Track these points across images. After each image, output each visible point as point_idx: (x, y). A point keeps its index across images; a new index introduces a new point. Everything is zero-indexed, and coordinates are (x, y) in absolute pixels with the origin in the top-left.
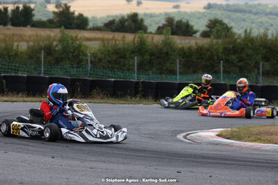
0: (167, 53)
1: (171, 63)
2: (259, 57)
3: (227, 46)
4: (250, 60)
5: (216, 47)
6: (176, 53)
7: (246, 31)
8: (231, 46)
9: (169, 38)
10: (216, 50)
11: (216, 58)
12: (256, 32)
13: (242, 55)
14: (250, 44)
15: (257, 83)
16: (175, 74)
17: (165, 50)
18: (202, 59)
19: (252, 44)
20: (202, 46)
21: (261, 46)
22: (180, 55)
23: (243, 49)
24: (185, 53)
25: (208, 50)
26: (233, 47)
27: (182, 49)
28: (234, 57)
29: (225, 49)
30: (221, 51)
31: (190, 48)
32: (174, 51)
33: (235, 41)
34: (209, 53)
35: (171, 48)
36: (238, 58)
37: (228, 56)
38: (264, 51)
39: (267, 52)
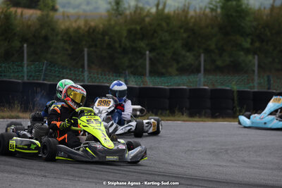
0: (46, 38)
2: (178, 45)
3: (133, 27)
4: (166, 49)
6: (59, 38)
7: (157, 6)
8: (138, 28)
9: (47, 16)
11: (117, 45)
14: (164, 24)
17: (43, 32)
18: (96, 46)
19: (168, 24)
21: (181, 27)
22: (65, 41)
23: (155, 31)
24: (71, 38)
26: (141, 29)
28: (142, 44)
29: (131, 31)
30: (125, 33)
31: (77, 30)
32: (57, 35)
35: (53, 30)
36: (148, 45)
37: (134, 42)
38: (185, 35)
39: (189, 37)
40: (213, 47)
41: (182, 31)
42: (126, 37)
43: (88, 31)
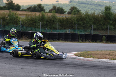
0: (53, 21)
1: (55, 25)
2: (91, 23)
3: (78, 18)
4: (88, 24)
5: (74, 18)
6: (57, 21)
7: (86, 12)
8: (80, 18)
9: (54, 15)
10: (74, 19)
11: (73, 23)
12: (90, 12)
13: (84, 22)
14: (88, 17)
15: (91, 33)
16: (57, 29)
17: (53, 19)
18: (68, 23)
19: (89, 17)
20: (68, 18)
21: (92, 18)
22: (59, 22)
23: (85, 19)
24: (61, 21)
25: (70, 20)
26: (81, 18)
27: (60, 19)
28: (81, 22)
29: (78, 19)
30: (76, 20)
31: (63, 19)
32: (56, 20)
33: (82, 16)
34: (71, 21)
35: (55, 19)
36: (83, 23)
37: (79, 22)
38: (93, 20)
39: (95, 21)
40: (102, 23)
41: (93, 19)
42: (76, 21)
43: (66, 19)
